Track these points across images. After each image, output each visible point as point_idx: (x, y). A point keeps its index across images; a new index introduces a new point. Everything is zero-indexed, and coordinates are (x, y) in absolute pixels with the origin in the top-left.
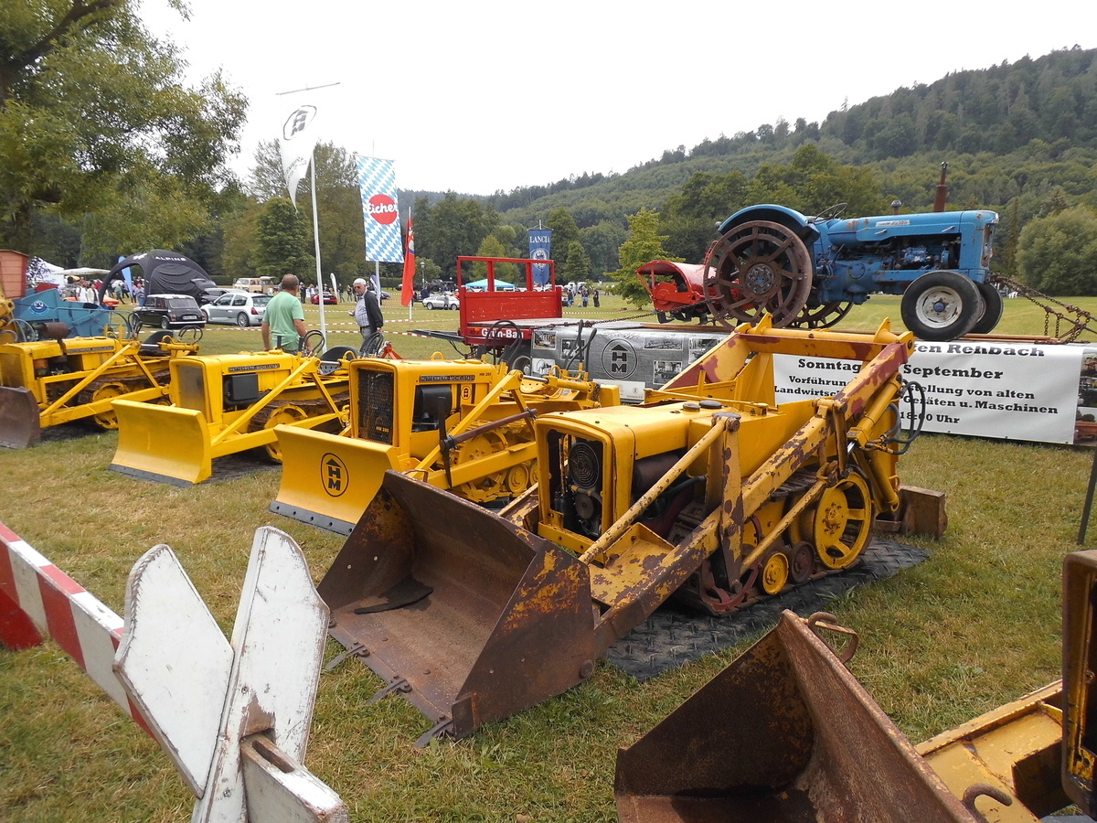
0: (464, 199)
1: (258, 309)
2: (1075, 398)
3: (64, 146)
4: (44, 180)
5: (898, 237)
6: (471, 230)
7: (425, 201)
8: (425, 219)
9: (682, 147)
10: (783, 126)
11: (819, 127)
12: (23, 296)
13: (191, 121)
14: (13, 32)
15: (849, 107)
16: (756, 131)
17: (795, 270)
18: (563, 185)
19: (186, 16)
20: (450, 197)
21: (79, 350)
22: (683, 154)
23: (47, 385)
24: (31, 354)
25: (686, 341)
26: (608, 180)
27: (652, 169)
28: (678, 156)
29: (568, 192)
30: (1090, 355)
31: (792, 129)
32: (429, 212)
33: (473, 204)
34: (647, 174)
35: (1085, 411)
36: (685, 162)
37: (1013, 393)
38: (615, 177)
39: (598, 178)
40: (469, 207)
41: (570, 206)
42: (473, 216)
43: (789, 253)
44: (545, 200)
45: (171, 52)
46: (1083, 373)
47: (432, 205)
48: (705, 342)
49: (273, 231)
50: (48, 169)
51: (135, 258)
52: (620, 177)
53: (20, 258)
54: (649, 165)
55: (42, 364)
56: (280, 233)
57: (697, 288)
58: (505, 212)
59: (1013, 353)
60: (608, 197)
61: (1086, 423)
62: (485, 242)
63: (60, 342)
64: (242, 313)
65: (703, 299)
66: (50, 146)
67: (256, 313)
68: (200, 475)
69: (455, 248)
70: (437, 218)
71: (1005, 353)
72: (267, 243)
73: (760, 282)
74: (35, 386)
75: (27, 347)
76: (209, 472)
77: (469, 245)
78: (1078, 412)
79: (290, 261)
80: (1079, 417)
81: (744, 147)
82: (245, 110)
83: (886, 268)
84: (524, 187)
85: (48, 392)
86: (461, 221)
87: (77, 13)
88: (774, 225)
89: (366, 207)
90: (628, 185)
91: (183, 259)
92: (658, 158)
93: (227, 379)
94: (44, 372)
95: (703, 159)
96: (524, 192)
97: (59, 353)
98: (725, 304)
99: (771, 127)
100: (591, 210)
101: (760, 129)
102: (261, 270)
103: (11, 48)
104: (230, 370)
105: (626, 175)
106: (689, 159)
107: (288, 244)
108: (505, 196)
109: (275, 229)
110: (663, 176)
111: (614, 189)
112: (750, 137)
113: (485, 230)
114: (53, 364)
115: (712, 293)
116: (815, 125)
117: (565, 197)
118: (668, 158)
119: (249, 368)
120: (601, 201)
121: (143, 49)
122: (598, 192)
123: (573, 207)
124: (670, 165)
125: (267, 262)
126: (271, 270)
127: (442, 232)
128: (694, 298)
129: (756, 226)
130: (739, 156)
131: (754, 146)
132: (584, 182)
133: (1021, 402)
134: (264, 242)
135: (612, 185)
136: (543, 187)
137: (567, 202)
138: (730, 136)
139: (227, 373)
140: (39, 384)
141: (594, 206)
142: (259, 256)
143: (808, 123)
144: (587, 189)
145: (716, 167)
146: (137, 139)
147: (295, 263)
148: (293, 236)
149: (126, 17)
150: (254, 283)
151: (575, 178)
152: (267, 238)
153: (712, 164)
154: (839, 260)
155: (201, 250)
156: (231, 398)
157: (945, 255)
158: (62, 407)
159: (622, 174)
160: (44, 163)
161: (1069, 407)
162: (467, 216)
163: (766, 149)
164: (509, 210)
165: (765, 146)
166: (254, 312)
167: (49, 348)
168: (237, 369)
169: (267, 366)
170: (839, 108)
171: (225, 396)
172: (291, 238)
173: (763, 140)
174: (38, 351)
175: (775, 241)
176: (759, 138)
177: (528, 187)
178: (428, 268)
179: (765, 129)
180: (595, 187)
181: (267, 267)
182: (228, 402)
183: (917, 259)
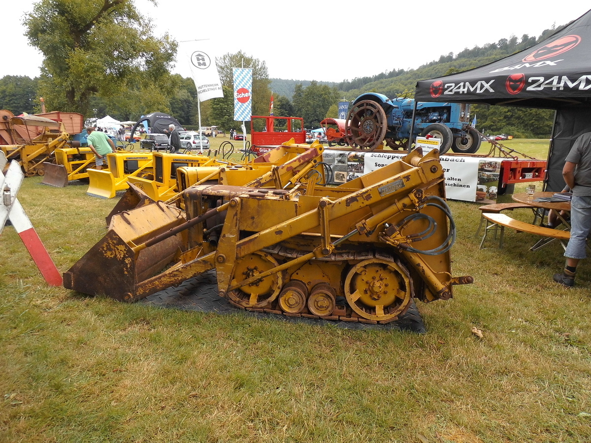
0: (321, 85)
1: (196, 141)
2: (476, 181)
3: (97, 68)
4: (90, 82)
5: (428, 108)
6: (324, 102)
7: (301, 86)
8: (300, 96)
9: (451, 53)
10: (514, 40)
11: (537, 39)
12: (81, 132)
13: (155, 53)
14: (80, 18)
15: (556, 27)
16: (497, 43)
17: (380, 122)
18: (382, 76)
19: (156, 4)
20: (314, 83)
21: (84, 152)
22: (451, 57)
23: (73, 165)
24: (66, 153)
25: (334, 154)
26: (407, 73)
27: (433, 66)
28: (449, 58)
29: (384, 80)
30: (481, 162)
31: (519, 41)
32: (303, 92)
33: (325, 87)
34: (430, 69)
35: (480, 187)
36: (453, 62)
37: (453, 178)
38: (412, 71)
39: (401, 72)
40: (323, 89)
41: (384, 88)
42: (326, 94)
43: (378, 115)
44: (371, 84)
45: (150, 21)
46: (479, 170)
47: (304, 88)
48: (341, 154)
49: (218, 103)
50: (91, 77)
51: (148, 116)
52: (414, 71)
53: (80, 116)
54: (431, 64)
55: (71, 157)
56: (221, 104)
57: (343, 131)
58: (348, 91)
59: (453, 161)
60: (406, 82)
61: (480, 192)
62: (331, 108)
63: (77, 149)
64: (189, 143)
65: (345, 135)
66: (92, 68)
67: (195, 143)
68: (111, 195)
69: (315, 112)
70: (306, 95)
71: (451, 161)
72: (215, 109)
73: (368, 128)
74: (68, 165)
75: (64, 150)
76: (115, 195)
77: (323, 110)
78: (477, 187)
79: (225, 118)
80: (478, 190)
81: (489, 52)
82: (177, 49)
83: (422, 122)
84: (359, 78)
85: (72, 167)
86: (319, 97)
87: (107, 7)
88: (372, 102)
89: (235, 94)
90: (418, 76)
91: (169, 117)
92: (437, 60)
93: (125, 162)
94: (71, 160)
95: (463, 60)
96: (359, 80)
97: (77, 153)
98: (353, 138)
99: (506, 40)
100: (396, 90)
101: (499, 41)
102: (212, 123)
103: (79, 24)
104: (127, 158)
105: (418, 70)
106: (455, 60)
107: (224, 109)
108: (349, 83)
109: (219, 102)
110: (439, 70)
111: (410, 78)
112: (493, 46)
113: (331, 102)
114: (75, 157)
115: (348, 132)
116: (534, 38)
117: (382, 83)
118: (443, 60)
119: (135, 158)
120: (402, 85)
121: (138, 21)
122: (401, 79)
123: (386, 89)
124: (443, 64)
125: (215, 119)
126: (216, 123)
127: (309, 103)
128: (341, 135)
129: (365, 103)
130: (486, 58)
131: (495, 52)
132: (393, 74)
133: (456, 182)
134: (213, 108)
135: (409, 75)
136: (370, 77)
137: (383, 85)
138: (481, 46)
139: (125, 159)
140: (69, 165)
141: (398, 87)
142: (211, 116)
143: (529, 38)
144: (395, 78)
145: (471, 64)
146: (135, 62)
147: (228, 119)
148: (228, 106)
149: (129, 7)
150: (208, 129)
151: (388, 72)
152: (215, 106)
153: (468, 63)
154: (406, 118)
155: (188, 112)
156: (127, 169)
157: (445, 116)
158: (77, 173)
159: (415, 69)
160: (89, 75)
161: (474, 184)
162: (322, 94)
163: (502, 53)
164: (350, 90)
165: (501, 51)
166: (194, 143)
167: (74, 151)
168: (130, 158)
169: (142, 158)
170: (550, 28)
171: (125, 168)
172: (227, 106)
173: (501, 48)
174: (69, 152)
175: (373, 109)
176: (499, 47)
177: (361, 78)
178: (297, 122)
179: (503, 41)
180: (400, 77)
181: (215, 121)
182: (126, 171)
183: (435, 118)
